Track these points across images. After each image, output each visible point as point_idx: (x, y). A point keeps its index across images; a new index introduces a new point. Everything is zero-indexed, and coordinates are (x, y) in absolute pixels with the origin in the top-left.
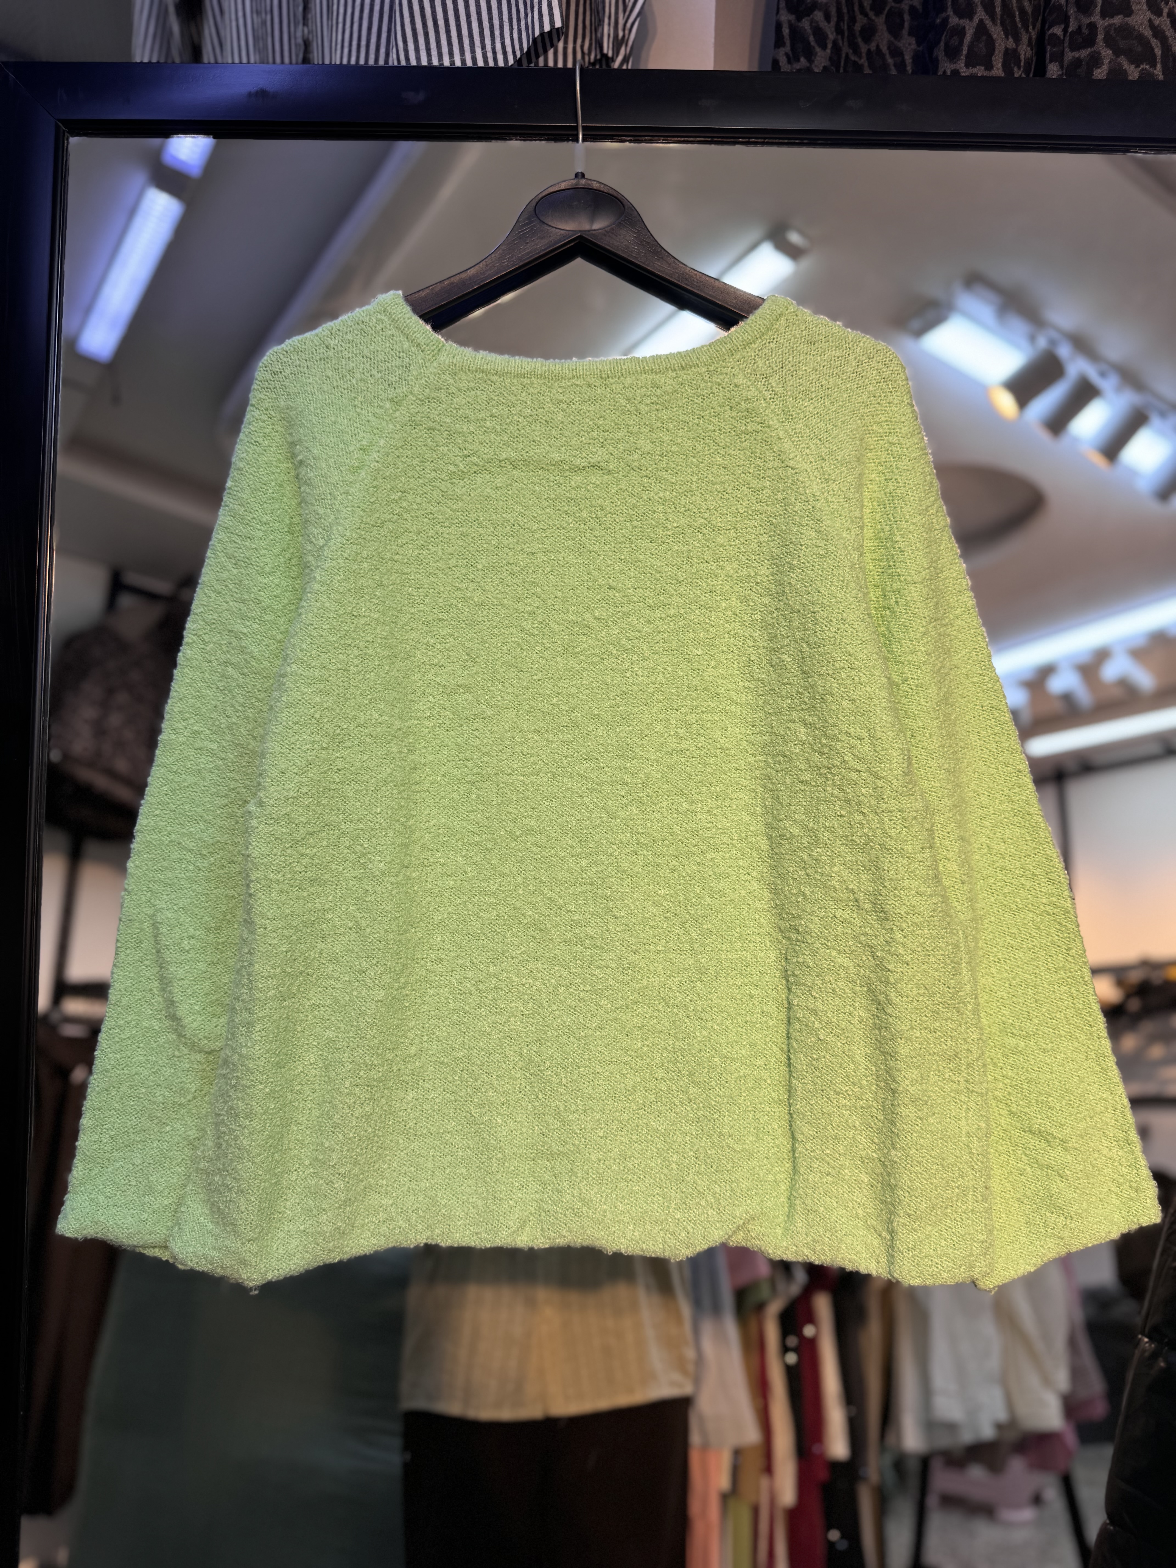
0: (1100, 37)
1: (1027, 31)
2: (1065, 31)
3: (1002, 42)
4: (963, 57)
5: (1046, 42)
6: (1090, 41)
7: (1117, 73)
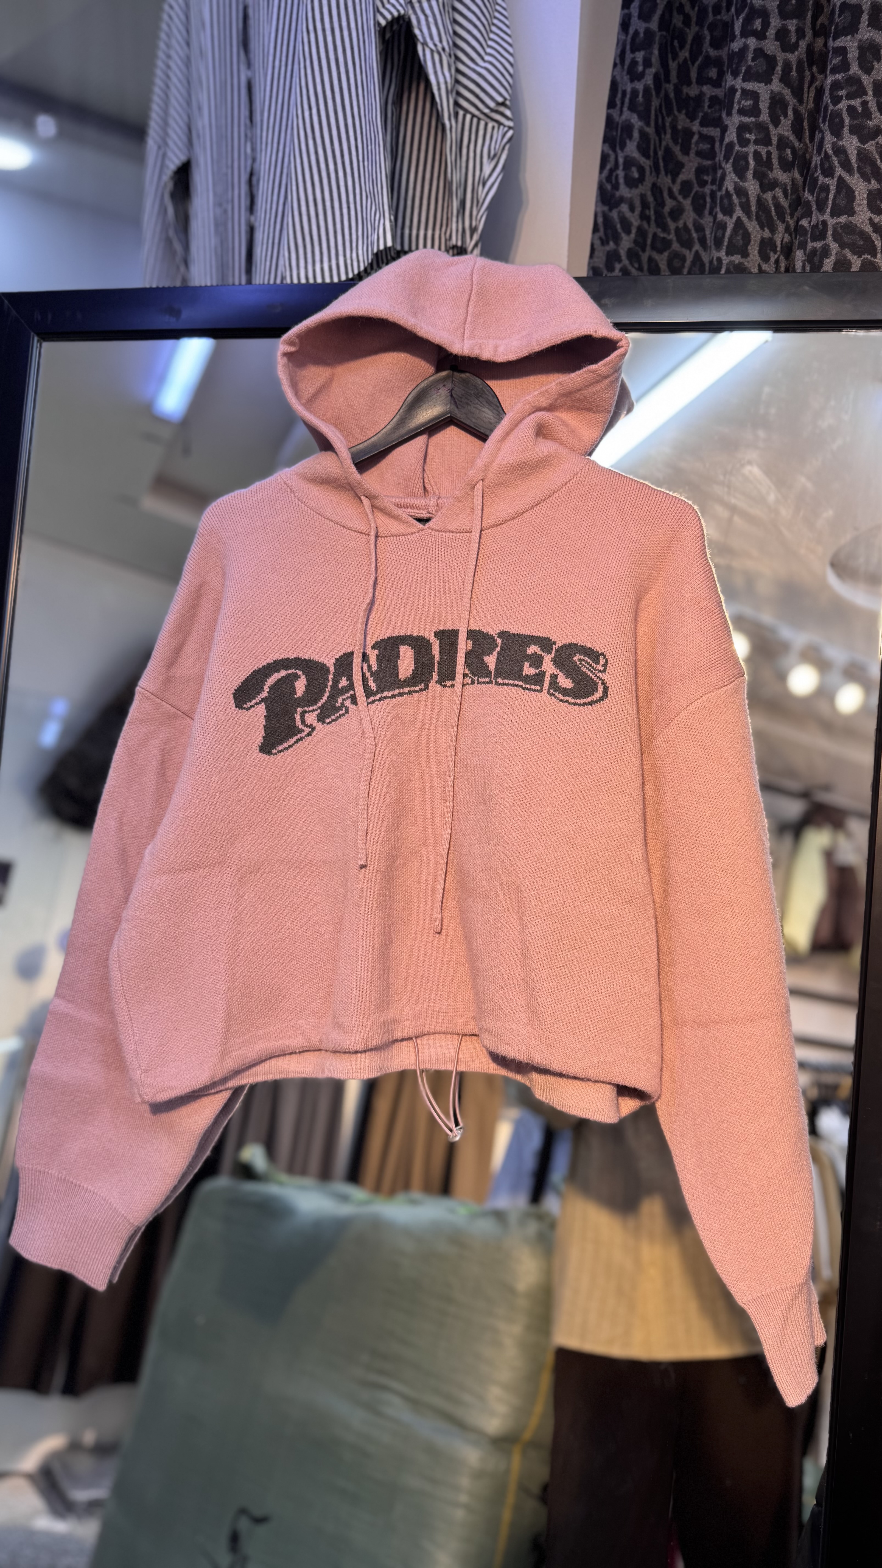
0: (830, 232)
1: (784, 222)
3: (758, 234)
4: (724, 247)
6: (822, 236)
7: (842, 262)
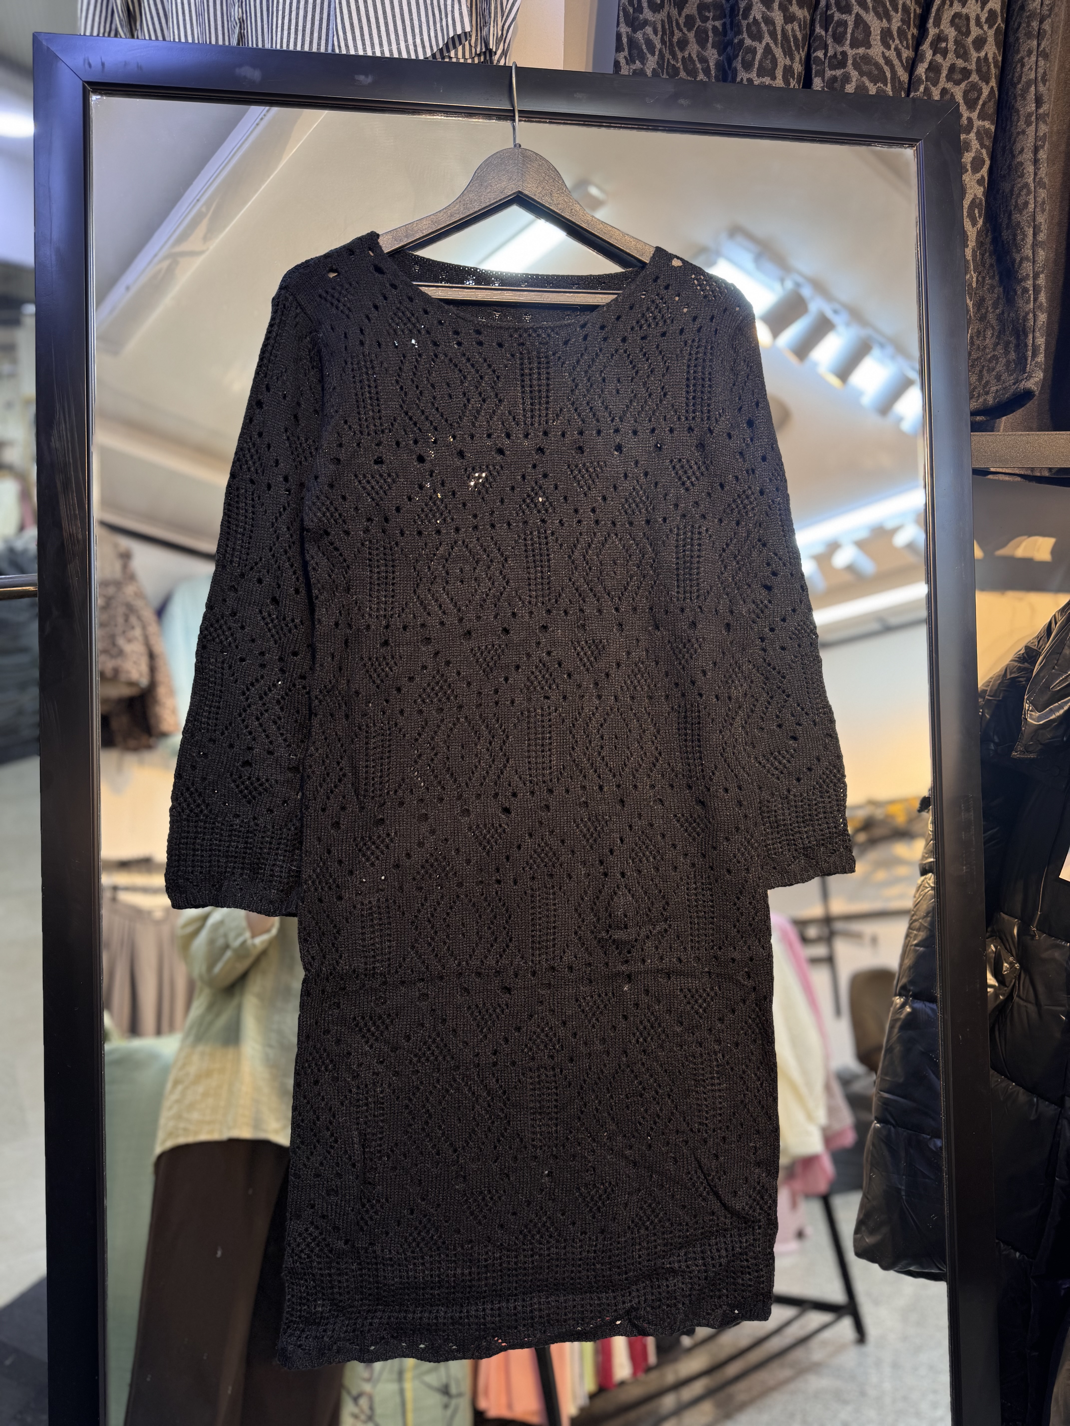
1: (799, 53)
2: (825, 54)
3: (782, 61)
4: (755, 70)
5: (812, 62)
7: (861, 88)
